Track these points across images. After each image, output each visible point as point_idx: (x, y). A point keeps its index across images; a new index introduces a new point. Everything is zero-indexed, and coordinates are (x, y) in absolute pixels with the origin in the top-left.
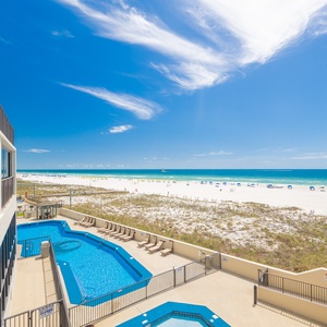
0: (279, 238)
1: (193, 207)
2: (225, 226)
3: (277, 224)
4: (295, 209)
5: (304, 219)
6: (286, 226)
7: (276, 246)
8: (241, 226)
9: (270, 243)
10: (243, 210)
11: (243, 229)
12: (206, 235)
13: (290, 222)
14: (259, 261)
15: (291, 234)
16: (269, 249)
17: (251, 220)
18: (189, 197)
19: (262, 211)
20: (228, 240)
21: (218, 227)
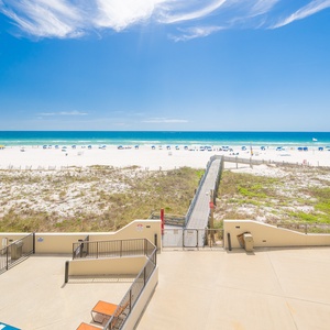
0: (111, 199)
1: (19, 180)
2: (56, 196)
3: (115, 185)
4: (135, 167)
5: (140, 175)
6: (123, 185)
7: (107, 208)
8: (76, 194)
9: (101, 206)
10: (84, 174)
11: (77, 196)
12: (26, 213)
13: (127, 181)
14: (83, 230)
15: (125, 192)
16: (100, 213)
17: (89, 185)
18: (16, 167)
19: (104, 173)
20: (54, 213)
21: (46, 199)
